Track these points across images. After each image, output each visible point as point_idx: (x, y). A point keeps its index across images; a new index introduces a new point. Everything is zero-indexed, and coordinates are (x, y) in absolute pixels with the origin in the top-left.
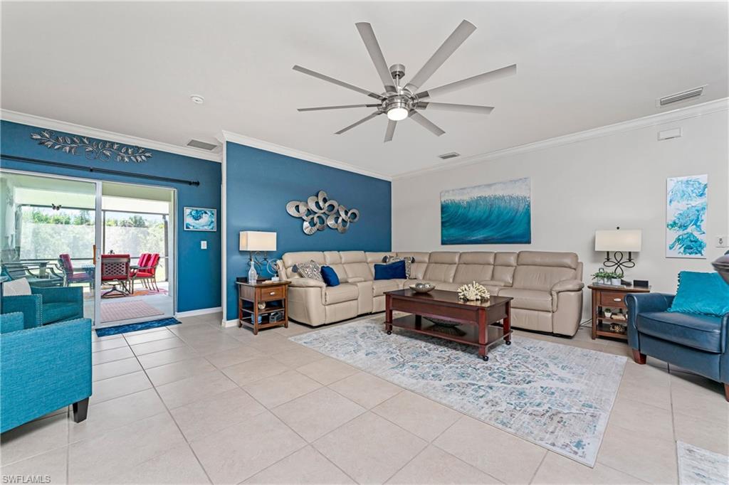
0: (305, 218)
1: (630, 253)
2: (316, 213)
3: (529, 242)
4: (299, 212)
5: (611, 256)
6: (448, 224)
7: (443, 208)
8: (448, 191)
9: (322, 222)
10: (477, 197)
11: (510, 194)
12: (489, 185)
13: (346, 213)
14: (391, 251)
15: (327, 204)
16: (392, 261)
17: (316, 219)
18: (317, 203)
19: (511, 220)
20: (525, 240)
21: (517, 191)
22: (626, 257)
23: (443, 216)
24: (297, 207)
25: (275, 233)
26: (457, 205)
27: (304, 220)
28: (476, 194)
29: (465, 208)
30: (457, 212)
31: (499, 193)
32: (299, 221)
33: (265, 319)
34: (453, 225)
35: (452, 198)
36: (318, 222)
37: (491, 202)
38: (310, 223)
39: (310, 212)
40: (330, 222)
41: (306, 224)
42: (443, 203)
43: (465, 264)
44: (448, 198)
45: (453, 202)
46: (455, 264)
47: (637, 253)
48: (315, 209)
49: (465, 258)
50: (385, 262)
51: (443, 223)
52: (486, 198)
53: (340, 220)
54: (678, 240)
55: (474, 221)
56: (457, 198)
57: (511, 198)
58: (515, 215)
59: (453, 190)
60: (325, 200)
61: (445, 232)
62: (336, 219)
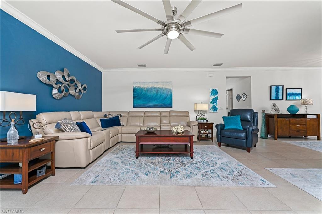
0: (54, 85)
1: (204, 111)
2: (63, 83)
3: (172, 107)
4: (49, 80)
5: (199, 112)
6: (137, 98)
7: (134, 90)
8: (137, 82)
9: (67, 90)
10: (151, 87)
11: (165, 87)
12: (157, 82)
13: (81, 86)
14: (101, 111)
15: (70, 78)
16: (110, 117)
17: (62, 88)
18: (63, 76)
19: (165, 98)
20: (170, 106)
21: (168, 87)
22: (203, 112)
23: (134, 94)
24: (48, 76)
25: (35, 96)
26: (142, 89)
27: (53, 87)
28: (151, 85)
29: (146, 91)
30: (141, 93)
31: (161, 86)
32: (49, 88)
33: (32, 175)
34: (139, 98)
35: (139, 86)
36: (64, 90)
37: (158, 90)
38: (58, 90)
39: (58, 82)
40: (72, 92)
41: (55, 91)
42: (135, 88)
43: (147, 117)
44: (137, 85)
45: (139, 88)
46: (143, 117)
47: (206, 111)
48: (62, 81)
49: (147, 114)
50: (106, 117)
51: (134, 97)
52: (155, 87)
53: (78, 90)
54: (212, 107)
55: (150, 97)
56: (142, 86)
57: (166, 89)
58: (167, 97)
59: (140, 82)
60: (69, 76)
61: (135, 102)
62: (76, 89)
